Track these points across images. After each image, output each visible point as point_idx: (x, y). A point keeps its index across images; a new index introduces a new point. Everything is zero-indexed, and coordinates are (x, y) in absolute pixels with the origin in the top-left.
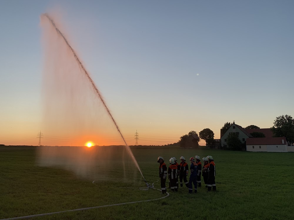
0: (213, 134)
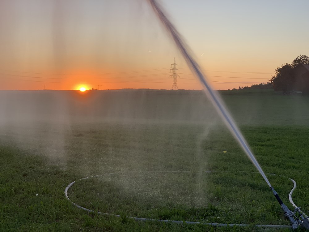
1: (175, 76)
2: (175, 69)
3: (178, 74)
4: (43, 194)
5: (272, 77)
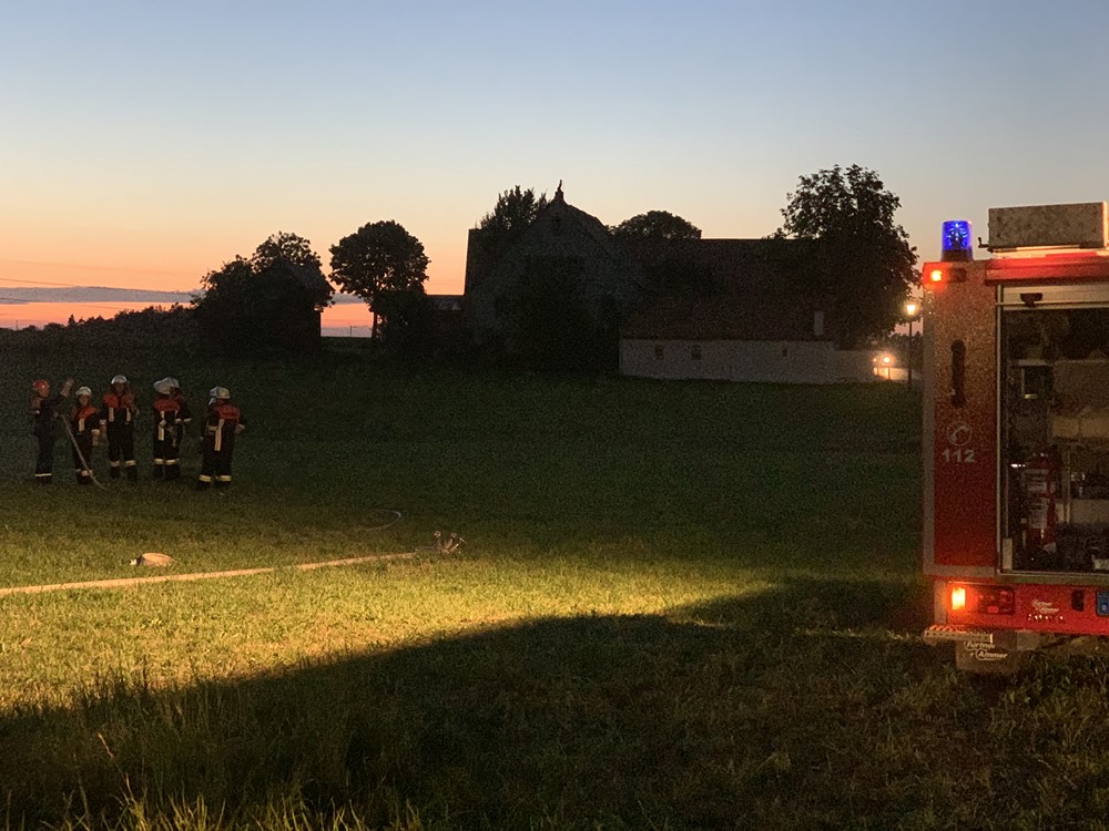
0: (424, 262)
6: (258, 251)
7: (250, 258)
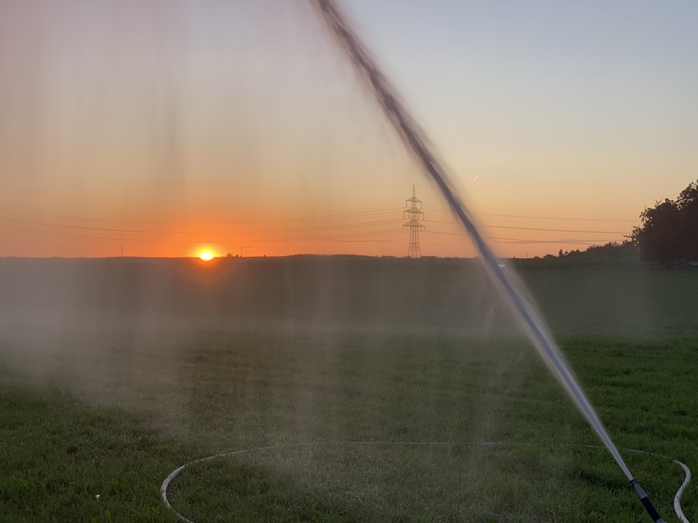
1: (414, 225)
2: (414, 211)
3: (422, 223)
4: (113, 493)
5: (634, 229)
6: (681, 196)
7: (675, 200)
